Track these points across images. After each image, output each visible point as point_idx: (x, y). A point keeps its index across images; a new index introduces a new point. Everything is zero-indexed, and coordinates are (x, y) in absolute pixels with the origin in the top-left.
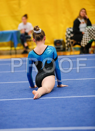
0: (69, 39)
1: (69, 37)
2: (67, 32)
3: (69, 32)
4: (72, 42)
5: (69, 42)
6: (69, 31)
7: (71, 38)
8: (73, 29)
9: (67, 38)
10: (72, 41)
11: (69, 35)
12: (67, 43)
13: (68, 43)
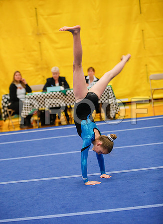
0: (5, 109)
1: (6, 105)
2: (3, 100)
3: (6, 100)
4: (10, 112)
5: (6, 111)
6: (5, 98)
7: (8, 107)
8: (10, 96)
9: (4, 107)
10: (10, 110)
11: (6, 103)
12: (4, 113)
13: (6, 113)
